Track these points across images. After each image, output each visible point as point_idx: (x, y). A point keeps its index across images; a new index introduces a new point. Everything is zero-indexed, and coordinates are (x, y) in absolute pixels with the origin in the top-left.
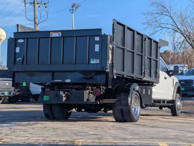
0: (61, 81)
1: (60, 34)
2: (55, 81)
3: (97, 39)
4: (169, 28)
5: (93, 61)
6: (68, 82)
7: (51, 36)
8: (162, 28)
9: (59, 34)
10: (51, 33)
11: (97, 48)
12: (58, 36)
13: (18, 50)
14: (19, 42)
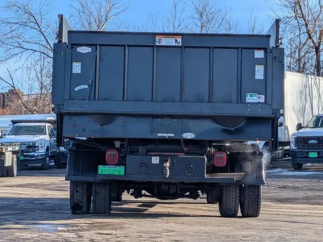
0: (173, 135)
1: (179, 40)
2: (159, 135)
3: (259, 54)
4: (35, 51)
5: (251, 98)
6: (189, 137)
7: (157, 44)
8: (24, 50)
9: (176, 41)
10: (157, 39)
11: (260, 72)
12: (174, 44)
13: (77, 68)
14: (80, 51)
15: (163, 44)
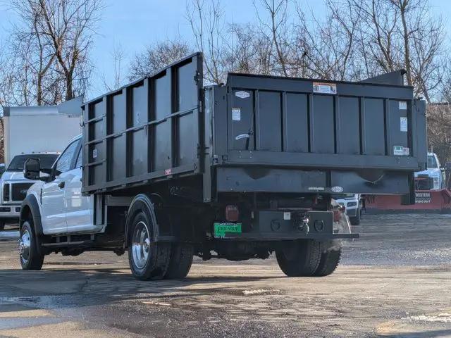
0: (323, 189)
1: (335, 87)
2: (311, 189)
3: (403, 106)
5: (398, 151)
6: (337, 191)
7: (315, 91)
9: (331, 89)
10: (314, 85)
11: (404, 124)
12: (329, 92)
13: (236, 115)
14: (238, 96)
15: (320, 91)
